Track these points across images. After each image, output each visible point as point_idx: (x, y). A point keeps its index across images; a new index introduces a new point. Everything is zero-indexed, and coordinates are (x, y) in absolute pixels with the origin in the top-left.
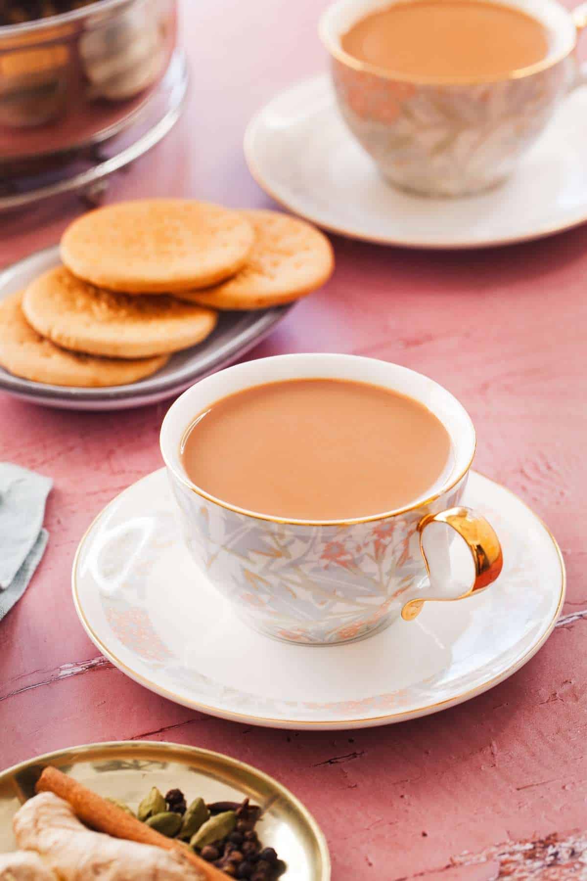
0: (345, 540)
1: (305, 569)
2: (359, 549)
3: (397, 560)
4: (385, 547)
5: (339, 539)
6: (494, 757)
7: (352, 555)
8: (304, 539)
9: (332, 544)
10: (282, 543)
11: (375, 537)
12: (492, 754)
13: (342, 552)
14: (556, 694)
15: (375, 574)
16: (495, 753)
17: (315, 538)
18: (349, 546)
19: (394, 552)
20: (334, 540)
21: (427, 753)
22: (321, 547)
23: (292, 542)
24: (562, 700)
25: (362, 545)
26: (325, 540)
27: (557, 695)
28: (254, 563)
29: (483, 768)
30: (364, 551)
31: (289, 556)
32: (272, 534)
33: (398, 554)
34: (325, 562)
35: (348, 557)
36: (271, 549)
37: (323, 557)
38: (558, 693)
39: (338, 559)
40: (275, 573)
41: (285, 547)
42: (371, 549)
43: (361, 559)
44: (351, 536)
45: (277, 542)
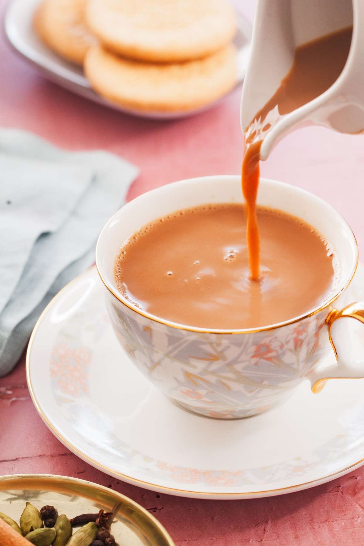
0: (271, 341)
1: (238, 367)
2: (282, 347)
3: (311, 349)
4: (302, 342)
5: (266, 341)
6: (264, 533)
7: (277, 351)
8: (238, 345)
9: (262, 345)
10: (220, 349)
11: (295, 335)
12: (265, 530)
13: (270, 351)
14: (340, 486)
15: (294, 364)
16: (267, 530)
17: (247, 343)
18: (275, 345)
19: (308, 344)
20: (263, 342)
21: (213, 519)
22: (252, 349)
23: (227, 348)
24: (342, 493)
25: (284, 343)
26: (255, 344)
27: (340, 488)
28: (195, 367)
29: (251, 541)
30: (286, 347)
31: (224, 358)
32: (211, 344)
33: (312, 345)
34: (255, 360)
35: (273, 354)
36: (210, 355)
37: (253, 357)
38: (342, 486)
39: (266, 356)
40: (213, 373)
41: (222, 352)
42: (291, 345)
43: (284, 354)
44: (276, 338)
45: (215, 350)
